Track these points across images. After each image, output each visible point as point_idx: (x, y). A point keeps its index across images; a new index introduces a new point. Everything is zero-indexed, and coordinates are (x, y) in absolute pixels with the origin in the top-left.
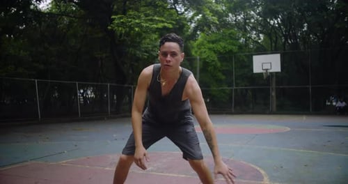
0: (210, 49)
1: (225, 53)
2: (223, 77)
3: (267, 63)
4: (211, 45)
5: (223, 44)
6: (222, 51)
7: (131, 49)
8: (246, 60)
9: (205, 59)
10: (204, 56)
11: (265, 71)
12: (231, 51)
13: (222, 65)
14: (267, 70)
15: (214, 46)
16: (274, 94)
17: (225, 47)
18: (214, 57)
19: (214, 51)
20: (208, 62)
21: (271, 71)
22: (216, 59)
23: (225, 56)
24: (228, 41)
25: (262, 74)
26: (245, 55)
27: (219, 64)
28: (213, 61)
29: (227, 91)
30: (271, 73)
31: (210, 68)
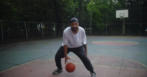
0: (96, 7)
1: (103, 10)
2: (102, 20)
3: (122, 14)
4: (97, 6)
5: (102, 5)
6: (102, 8)
7: (64, 8)
8: (112, 12)
9: (94, 12)
10: (94, 10)
11: (121, 17)
12: (106, 9)
13: (101, 14)
14: (122, 17)
15: (98, 6)
16: (124, 27)
17: (103, 7)
18: (98, 11)
19: (98, 8)
20: (95, 13)
21: (124, 17)
22: (99, 12)
23: (103, 11)
24: (104, 4)
25: (120, 18)
26: (112, 10)
27: (100, 14)
28: (98, 13)
29: (104, 26)
30: (124, 18)
31: (96, 16)
